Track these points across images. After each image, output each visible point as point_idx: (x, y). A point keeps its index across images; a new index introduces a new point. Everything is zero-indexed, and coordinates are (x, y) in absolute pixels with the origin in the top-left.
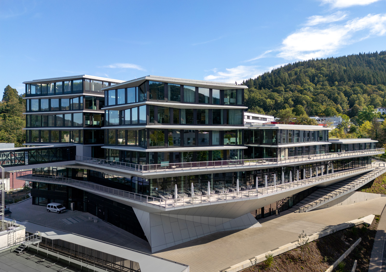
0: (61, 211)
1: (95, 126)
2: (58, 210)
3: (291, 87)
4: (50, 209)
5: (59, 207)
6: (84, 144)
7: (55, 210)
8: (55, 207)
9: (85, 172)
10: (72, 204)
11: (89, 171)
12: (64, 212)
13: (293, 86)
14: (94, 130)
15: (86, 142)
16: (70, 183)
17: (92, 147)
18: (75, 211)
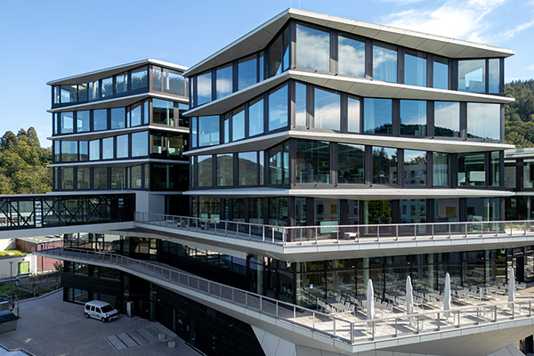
0: (108, 318)
1: (173, 157)
2: (104, 315)
4: (89, 312)
5: (105, 310)
6: (151, 190)
7: (98, 316)
8: (98, 310)
9: (153, 245)
10: (129, 304)
11: (159, 242)
12: (113, 320)
14: (170, 164)
15: (154, 187)
16: (124, 264)
17: (166, 196)
18: (135, 317)
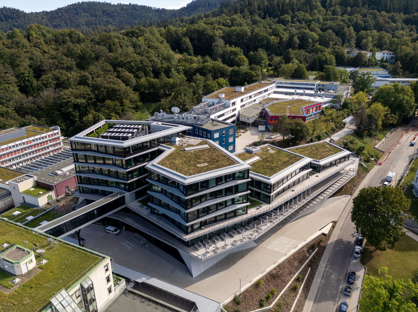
1: (136, 176)
3: (298, 15)
4: (109, 232)
6: (129, 192)
7: (113, 233)
12: (119, 234)
13: (301, 14)
14: (135, 180)
17: (135, 192)
